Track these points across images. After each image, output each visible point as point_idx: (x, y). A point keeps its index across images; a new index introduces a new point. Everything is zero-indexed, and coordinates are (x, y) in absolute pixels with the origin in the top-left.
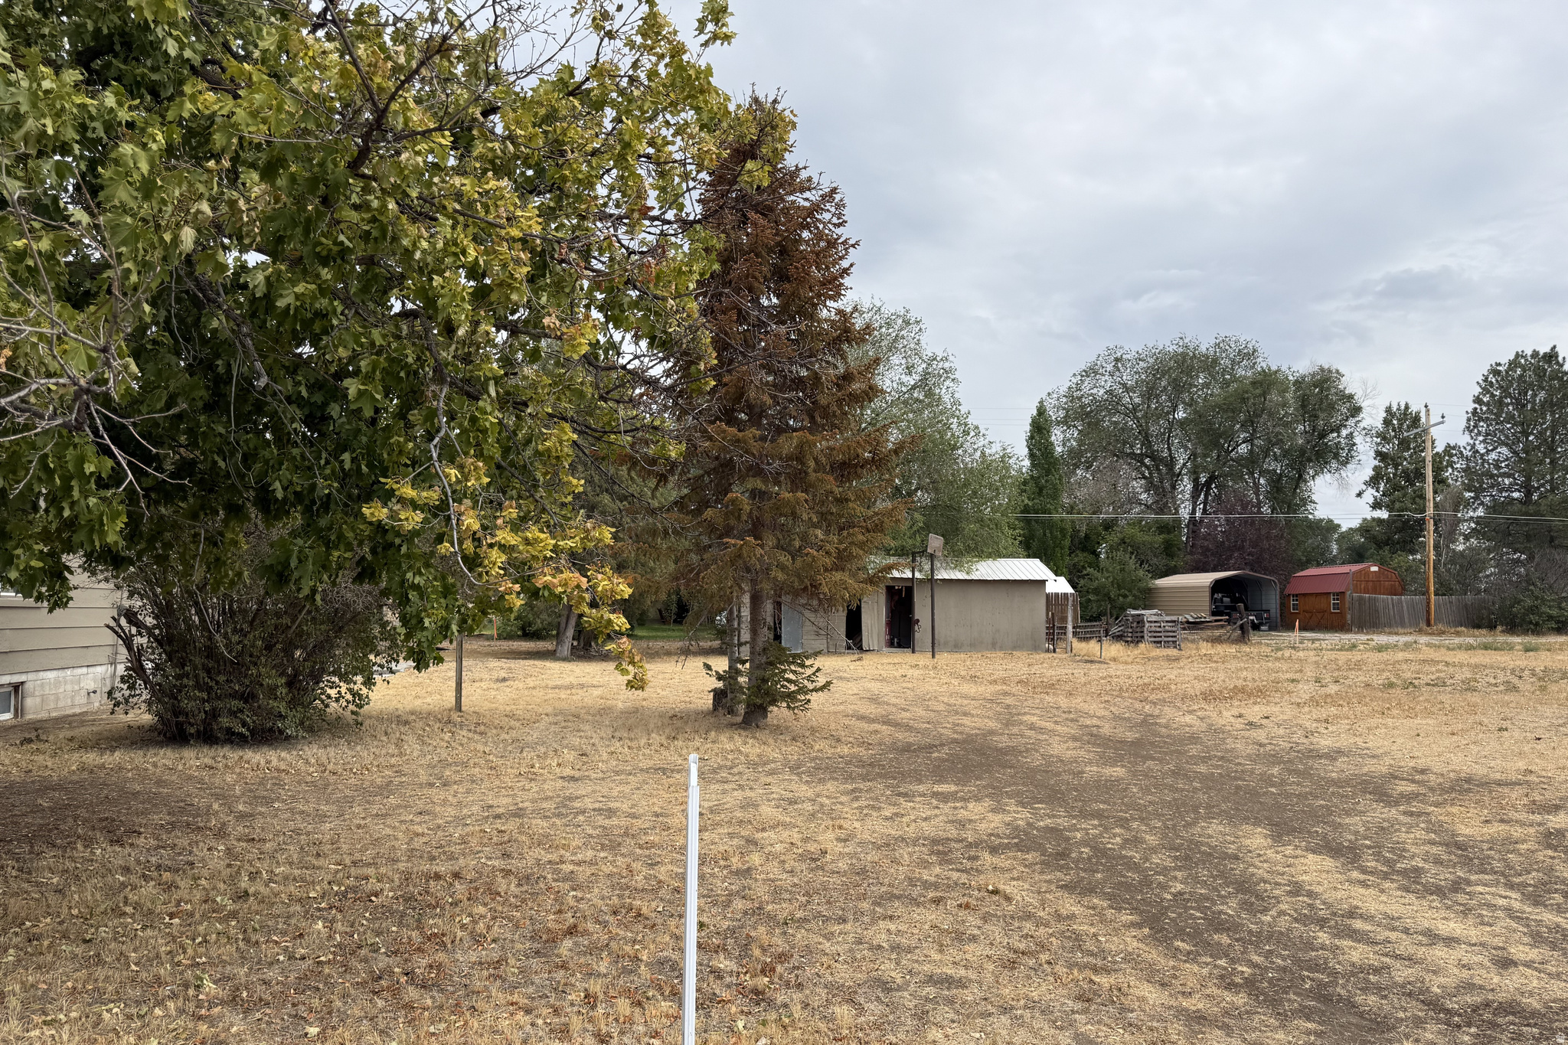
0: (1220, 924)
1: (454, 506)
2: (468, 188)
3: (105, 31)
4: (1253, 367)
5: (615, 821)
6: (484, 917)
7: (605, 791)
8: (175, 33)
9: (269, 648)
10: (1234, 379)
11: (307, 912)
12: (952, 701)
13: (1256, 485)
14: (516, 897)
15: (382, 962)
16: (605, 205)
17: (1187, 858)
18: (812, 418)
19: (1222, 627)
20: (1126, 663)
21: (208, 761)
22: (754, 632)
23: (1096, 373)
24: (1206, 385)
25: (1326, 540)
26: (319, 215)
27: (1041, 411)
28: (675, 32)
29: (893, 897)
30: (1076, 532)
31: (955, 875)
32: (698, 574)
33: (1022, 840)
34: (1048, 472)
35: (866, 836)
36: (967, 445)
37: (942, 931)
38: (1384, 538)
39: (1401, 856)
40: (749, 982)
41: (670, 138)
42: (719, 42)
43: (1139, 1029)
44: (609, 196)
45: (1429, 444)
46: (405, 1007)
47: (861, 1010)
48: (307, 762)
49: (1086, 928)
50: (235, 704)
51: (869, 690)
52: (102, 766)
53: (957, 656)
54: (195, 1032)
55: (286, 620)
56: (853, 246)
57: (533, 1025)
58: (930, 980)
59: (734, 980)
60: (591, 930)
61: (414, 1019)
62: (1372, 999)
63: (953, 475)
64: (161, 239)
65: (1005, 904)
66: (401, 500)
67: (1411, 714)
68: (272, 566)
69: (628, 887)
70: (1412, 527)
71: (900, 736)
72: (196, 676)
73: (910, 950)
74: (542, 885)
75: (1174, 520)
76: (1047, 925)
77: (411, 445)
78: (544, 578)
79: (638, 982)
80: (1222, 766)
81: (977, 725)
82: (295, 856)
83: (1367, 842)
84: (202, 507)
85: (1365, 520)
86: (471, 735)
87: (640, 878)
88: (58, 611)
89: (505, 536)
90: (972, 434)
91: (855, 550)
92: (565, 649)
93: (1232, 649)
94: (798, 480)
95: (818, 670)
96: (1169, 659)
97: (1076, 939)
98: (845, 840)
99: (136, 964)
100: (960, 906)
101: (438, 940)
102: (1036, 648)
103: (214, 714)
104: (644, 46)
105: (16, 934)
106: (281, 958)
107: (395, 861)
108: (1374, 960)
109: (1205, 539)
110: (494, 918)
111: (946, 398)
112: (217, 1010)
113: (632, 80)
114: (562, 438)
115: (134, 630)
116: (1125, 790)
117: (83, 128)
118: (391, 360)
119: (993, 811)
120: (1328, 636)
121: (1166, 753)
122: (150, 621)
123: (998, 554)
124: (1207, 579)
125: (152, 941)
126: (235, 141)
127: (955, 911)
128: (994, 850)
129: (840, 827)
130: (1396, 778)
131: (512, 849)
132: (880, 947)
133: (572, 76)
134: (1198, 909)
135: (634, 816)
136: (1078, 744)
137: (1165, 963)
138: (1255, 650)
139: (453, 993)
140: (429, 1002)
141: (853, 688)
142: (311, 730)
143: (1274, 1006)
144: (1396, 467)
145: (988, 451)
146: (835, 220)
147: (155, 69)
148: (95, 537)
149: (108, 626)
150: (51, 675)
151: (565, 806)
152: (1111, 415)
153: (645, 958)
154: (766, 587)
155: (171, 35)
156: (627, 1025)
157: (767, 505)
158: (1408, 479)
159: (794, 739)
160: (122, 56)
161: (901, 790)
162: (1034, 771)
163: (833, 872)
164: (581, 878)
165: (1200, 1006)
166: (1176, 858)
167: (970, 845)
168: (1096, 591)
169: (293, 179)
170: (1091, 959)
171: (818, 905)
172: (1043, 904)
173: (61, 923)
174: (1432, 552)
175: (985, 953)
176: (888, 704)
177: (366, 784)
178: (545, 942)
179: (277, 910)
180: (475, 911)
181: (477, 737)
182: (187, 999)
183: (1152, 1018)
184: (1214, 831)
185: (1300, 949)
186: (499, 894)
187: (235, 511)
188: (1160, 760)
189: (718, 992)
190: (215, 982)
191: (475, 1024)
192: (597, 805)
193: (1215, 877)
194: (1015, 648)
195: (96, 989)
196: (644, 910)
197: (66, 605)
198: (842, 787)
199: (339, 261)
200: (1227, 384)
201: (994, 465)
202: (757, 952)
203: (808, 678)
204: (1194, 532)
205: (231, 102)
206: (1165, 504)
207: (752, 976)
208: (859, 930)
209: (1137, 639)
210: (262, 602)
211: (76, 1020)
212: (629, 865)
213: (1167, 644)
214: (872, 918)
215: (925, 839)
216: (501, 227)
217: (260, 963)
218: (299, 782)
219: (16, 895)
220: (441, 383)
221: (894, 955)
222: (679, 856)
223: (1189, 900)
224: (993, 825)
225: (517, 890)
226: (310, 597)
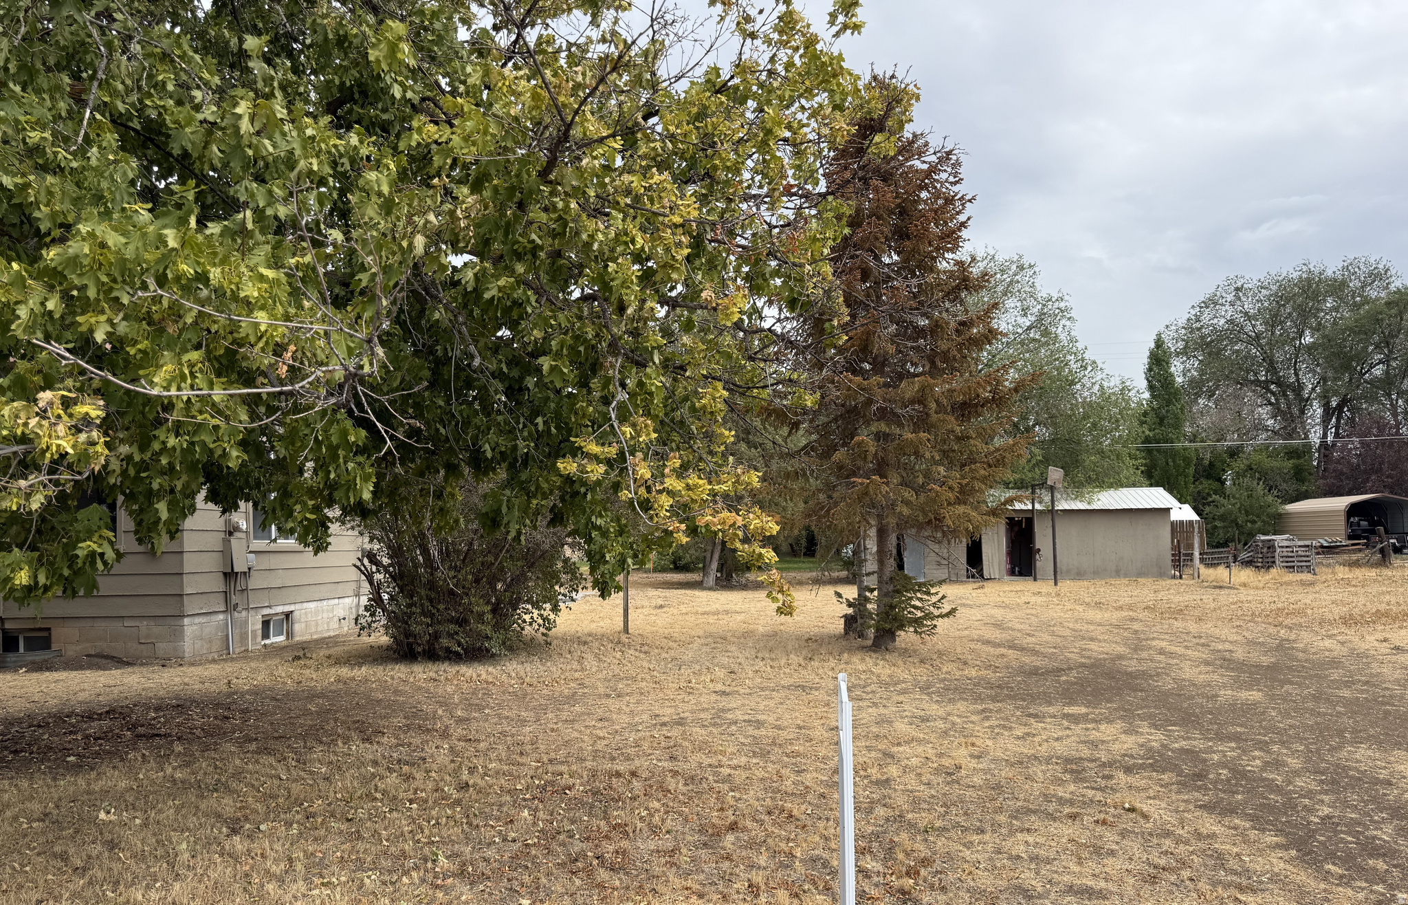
0: (1374, 849)
1: (629, 458)
2: (636, 184)
3: (348, 84)
4: (1387, 288)
5: (763, 732)
6: (659, 811)
7: (753, 704)
8: (399, 79)
9: (477, 581)
10: (1366, 301)
11: (515, 802)
12: (1078, 627)
13: (1394, 407)
14: (684, 794)
15: (577, 847)
16: (749, 187)
17: (1334, 782)
18: (933, 363)
19: (1360, 550)
20: (1257, 588)
21: (432, 674)
22: (881, 562)
23: (1216, 304)
24: (1336, 309)
26: (517, 218)
27: (1159, 343)
28: (808, 26)
29: (1030, 811)
30: (1200, 460)
31: (1090, 793)
32: (828, 511)
33: (1157, 761)
34: (1169, 402)
35: (999, 754)
36: (1085, 381)
37: (1080, 845)
40: (896, 883)
41: (805, 121)
42: (849, 32)
44: (752, 179)
46: (598, 886)
48: (509, 676)
49: (1228, 847)
50: (453, 627)
51: (992, 616)
52: (353, 679)
53: (1081, 583)
54: (434, 899)
55: (490, 558)
56: (970, 201)
58: (1071, 890)
59: (881, 879)
60: (750, 827)
61: (606, 897)
63: (1072, 409)
65: (1142, 821)
66: (588, 456)
68: (486, 513)
69: (779, 791)
71: (1027, 659)
72: (422, 605)
73: (1048, 861)
74: (705, 786)
75: (1304, 445)
76: (1187, 843)
77: (591, 409)
78: (705, 519)
79: (794, 876)
80: (1367, 691)
81: (1105, 650)
82: (504, 754)
84: (428, 468)
86: (637, 654)
87: (789, 783)
88: (321, 554)
89: (672, 483)
90: (1090, 368)
91: (977, 485)
92: (711, 580)
93: (1372, 573)
94: (922, 422)
95: (944, 597)
96: (1303, 583)
97: (1218, 858)
98: (979, 757)
99: (387, 840)
100: (1097, 822)
101: (621, 829)
102: (1161, 575)
103: (436, 636)
104: (781, 42)
105: (298, 812)
106: (497, 840)
107: (583, 760)
109: (1338, 462)
110: (667, 812)
111: (1063, 337)
112: (450, 881)
113: (771, 73)
114: (715, 396)
115: (374, 569)
116: (1263, 713)
117: (334, 164)
118: (576, 338)
119: (1125, 732)
121: (1305, 678)
122: (386, 561)
123: (1119, 484)
124: (1341, 503)
125: (398, 822)
126: (450, 162)
127: (1092, 826)
128: (1128, 770)
129: (973, 745)
131: (678, 752)
132: (1018, 857)
133: (719, 76)
134: (1348, 833)
135: (779, 728)
136: (1210, 668)
137: (1316, 886)
138: (1397, 574)
139: (637, 876)
140: (617, 883)
141: (976, 614)
142: (511, 649)
145: (1105, 384)
146: (951, 179)
147: (384, 110)
148: (351, 495)
149: (355, 566)
150: (312, 605)
151: (719, 717)
152: (1232, 343)
153: (798, 855)
154: (892, 521)
155: (396, 81)
157: (891, 446)
159: (922, 661)
160: (360, 102)
161: (1031, 711)
162: (1167, 694)
163: (969, 786)
164: (738, 781)
166: (1322, 782)
167: (1104, 765)
168: (1223, 518)
169: (496, 190)
170: (1235, 878)
171: (956, 815)
172: (1182, 823)
173: (329, 805)
175: (1124, 868)
176: (1013, 630)
177: (556, 694)
178: (711, 836)
179: (492, 799)
180: (651, 805)
181: (642, 656)
182: (426, 871)
184: (1363, 756)
186: (669, 791)
187: (452, 469)
188: (1300, 685)
189: (867, 890)
190: (447, 858)
192: (747, 717)
193: (1366, 803)
194: (1140, 575)
195: (359, 859)
196: (795, 812)
197: (326, 549)
198: (971, 707)
199: (532, 257)
200: (1357, 306)
201: (1113, 398)
202: (901, 856)
203: (934, 605)
204: (1325, 456)
205: (448, 131)
206: (1294, 430)
207: (898, 878)
208: (997, 841)
209: (1268, 564)
210: (471, 544)
211: (345, 883)
212: (778, 772)
213: (1300, 569)
214: (1010, 831)
215: (1058, 758)
216: (665, 215)
217: (481, 844)
218: (503, 693)
219: (296, 781)
220: (616, 355)
221: (1033, 866)
222: (822, 766)
223: (1338, 824)
224: (1125, 746)
225: (684, 789)
226: (517, 538)
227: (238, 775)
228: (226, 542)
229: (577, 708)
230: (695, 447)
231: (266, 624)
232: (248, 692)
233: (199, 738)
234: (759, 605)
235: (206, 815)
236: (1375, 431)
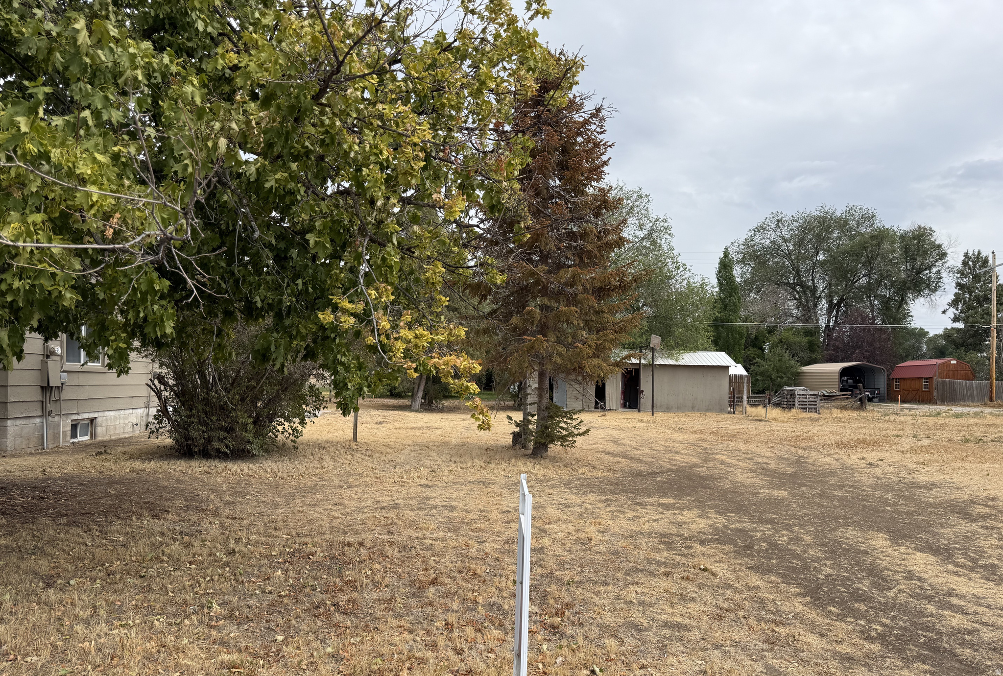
0: (858, 596)
1: (374, 313)
2: (387, 111)
3: (161, 16)
4: (872, 227)
5: (455, 514)
6: (380, 571)
7: (448, 495)
8: (202, 16)
9: (243, 400)
10: (859, 233)
11: (271, 564)
12: (667, 444)
13: (872, 305)
14: (398, 559)
15: (318, 597)
16: (465, 121)
17: (833, 552)
18: (581, 259)
19: (847, 399)
20: (783, 422)
21: (206, 469)
22: (540, 396)
23: (764, 230)
24: (839, 238)
25: (919, 342)
26: (294, 129)
27: (726, 254)
28: (511, 9)
29: (638, 570)
30: (749, 335)
31: (678, 558)
32: (506, 359)
33: (721, 537)
34: (730, 295)
35: (617, 530)
36: (678, 277)
37: (672, 594)
38: (961, 341)
39: (981, 556)
40: (548, 620)
41: (506, 78)
42: (540, 16)
43: (809, 664)
44: (468, 116)
45: (994, 279)
46: (335, 625)
47: (622, 643)
48: (266, 471)
49: (767, 595)
50: (222, 434)
51: (611, 436)
52: (144, 470)
53: (669, 414)
54: (210, 636)
55: (253, 383)
56: (610, 146)
57: (414, 641)
58: (666, 625)
59: (537, 619)
60: (446, 582)
61: (340, 634)
62: (968, 652)
63: (668, 296)
64: (207, 145)
65: (712, 578)
67: (982, 460)
68: (259, 350)
69: (467, 556)
70: (981, 335)
71: (634, 466)
72: (199, 416)
73: (651, 605)
74: (413, 552)
75: (815, 328)
76: (741, 592)
77: (343, 275)
78: (433, 360)
79: (478, 617)
80: (852, 492)
81: (685, 460)
82: (262, 529)
83: (957, 546)
85: (946, 329)
86: (363, 457)
87: (474, 550)
88: (123, 376)
89: (405, 333)
90: (681, 269)
91: (607, 345)
92: (417, 404)
93: (854, 414)
94: (572, 300)
95: (582, 421)
96: (811, 419)
97: (761, 603)
98: (603, 532)
99: (172, 592)
100: (683, 578)
101: (352, 584)
102: (721, 411)
103: (209, 440)
104: (491, 19)
105: (100, 571)
106: (258, 592)
107: (323, 534)
108: (968, 626)
109: (836, 340)
110: (386, 572)
111: (664, 246)
112: (222, 622)
113: (483, 40)
114: (437, 272)
115: (162, 387)
116: (788, 505)
117: (148, 76)
118: (333, 222)
119: (699, 516)
120: (920, 406)
121: (814, 482)
122: (171, 382)
123: (697, 349)
124: (837, 367)
125: (180, 578)
126: (249, 83)
127: (679, 581)
128: (702, 543)
129: (599, 524)
130: (974, 503)
131: (394, 529)
132: (631, 602)
133: (445, 39)
134: (843, 586)
135: (467, 511)
136: (754, 475)
137: (822, 621)
138: (870, 415)
139: (364, 618)
140: (349, 623)
141: (601, 434)
142: (267, 451)
143: (899, 653)
144: (970, 293)
145: (691, 280)
146: (598, 130)
147: (189, 39)
149: (147, 385)
150: (112, 414)
151: (424, 503)
152: (773, 257)
153: (481, 601)
154: (549, 367)
155: (200, 18)
156: (473, 644)
157: (551, 315)
158: (978, 302)
159: (565, 466)
160: (170, 32)
161: (638, 501)
162: (726, 491)
163: (597, 553)
164: (437, 549)
165: (849, 650)
166: (825, 552)
167: (686, 539)
168: (762, 374)
169: (279, 107)
170: (772, 616)
171: (588, 573)
172: (738, 578)
173: (126, 565)
174: (995, 352)
175: (702, 609)
176: (625, 445)
177: (302, 485)
178: (418, 589)
179: (253, 562)
180: (374, 567)
181: (367, 458)
182: (203, 615)
183: (817, 657)
184: (850, 534)
185: (915, 616)
186: (387, 557)
187: (229, 315)
188: (811, 487)
190: (219, 605)
191: (378, 638)
192: (444, 503)
193: (853, 566)
194: (708, 410)
195: (150, 606)
196: (478, 571)
197: (127, 373)
198: (598, 498)
199: (305, 158)
200: (853, 237)
201: (696, 290)
202: (551, 601)
203: (575, 427)
204: (828, 335)
205: (247, 59)
206: (810, 317)
207: (550, 617)
208: (617, 591)
209: (790, 406)
210: (239, 372)
211: (139, 625)
212: (466, 542)
213: (810, 410)
214: (625, 584)
215: (656, 533)
216: (407, 136)
217: (245, 595)
218: (261, 484)
219: (99, 546)
220: (364, 236)
221: (641, 608)
222: (497, 538)
223: (836, 580)
224: (700, 526)
225: (398, 555)
226: (281, 369)
227: (52, 542)
228: (44, 363)
229: (318, 496)
230: (420, 308)
231: (74, 427)
232: (59, 478)
233: (19, 513)
234: (452, 423)
235: (26, 573)
236: (860, 320)
